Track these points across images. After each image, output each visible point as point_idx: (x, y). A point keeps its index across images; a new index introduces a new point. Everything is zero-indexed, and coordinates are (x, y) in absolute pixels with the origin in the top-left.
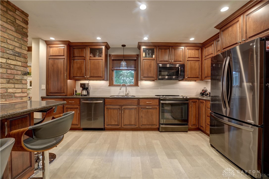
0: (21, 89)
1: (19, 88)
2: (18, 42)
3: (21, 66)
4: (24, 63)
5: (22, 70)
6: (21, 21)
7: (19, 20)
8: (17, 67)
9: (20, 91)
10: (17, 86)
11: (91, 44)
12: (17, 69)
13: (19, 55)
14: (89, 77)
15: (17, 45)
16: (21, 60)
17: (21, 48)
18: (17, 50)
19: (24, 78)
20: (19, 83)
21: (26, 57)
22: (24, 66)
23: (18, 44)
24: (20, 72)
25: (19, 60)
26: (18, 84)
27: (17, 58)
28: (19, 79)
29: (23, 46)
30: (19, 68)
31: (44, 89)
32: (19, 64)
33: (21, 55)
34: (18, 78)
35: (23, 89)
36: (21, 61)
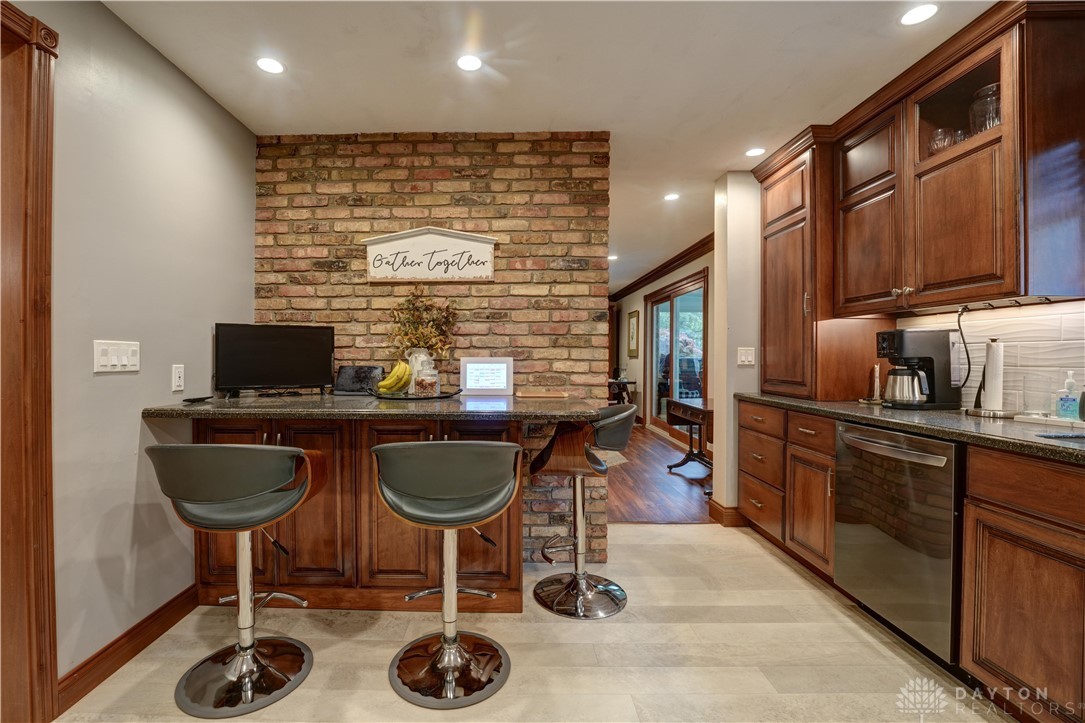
0: (587, 363)
1: (583, 360)
2: (579, 228)
3: (590, 296)
4: (596, 285)
5: (592, 305)
6: (586, 166)
7: (582, 166)
8: (576, 299)
9: (583, 367)
10: (575, 353)
11: (918, 75)
12: (577, 306)
13: (583, 264)
14: (918, 291)
15: (575, 237)
16: (588, 278)
17: (588, 243)
18: (577, 252)
19: (596, 329)
20: (582, 344)
21: (604, 266)
22: (598, 293)
23: (578, 234)
24: (584, 315)
25: (580, 280)
26: (579, 350)
27: (576, 275)
28: (581, 332)
29: (593, 235)
30: (582, 302)
31: (747, 363)
32: (584, 289)
33: (587, 264)
34: (578, 332)
35: (594, 364)
36: (587, 280)
